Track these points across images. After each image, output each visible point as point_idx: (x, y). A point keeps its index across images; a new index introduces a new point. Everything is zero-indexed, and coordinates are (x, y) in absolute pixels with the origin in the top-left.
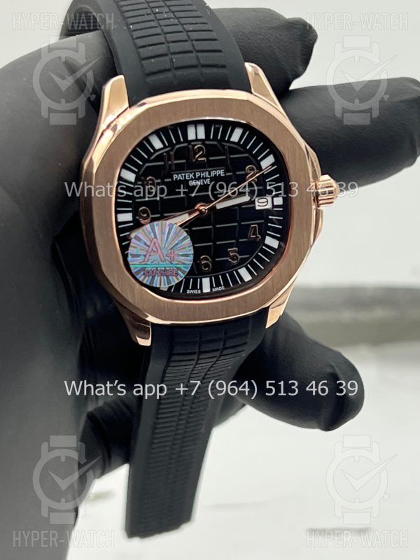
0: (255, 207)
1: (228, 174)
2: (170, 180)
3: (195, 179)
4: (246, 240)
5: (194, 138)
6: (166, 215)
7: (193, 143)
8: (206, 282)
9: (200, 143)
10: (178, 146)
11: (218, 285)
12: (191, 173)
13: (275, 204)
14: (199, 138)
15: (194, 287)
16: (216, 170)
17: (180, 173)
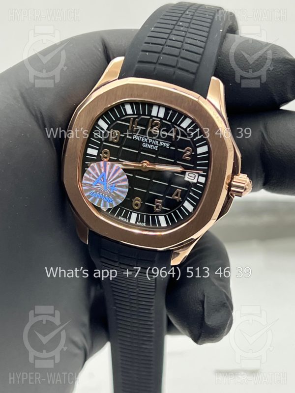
0: (184, 177)
3: (148, 143)
4: (171, 198)
5: (156, 115)
6: (119, 160)
8: (134, 216)
9: (159, 120)
10: (142, 117)
11: (142, 221)
13: (199, 181)
14: (159, 116)
15: (125, 217)
16: (164, 142)
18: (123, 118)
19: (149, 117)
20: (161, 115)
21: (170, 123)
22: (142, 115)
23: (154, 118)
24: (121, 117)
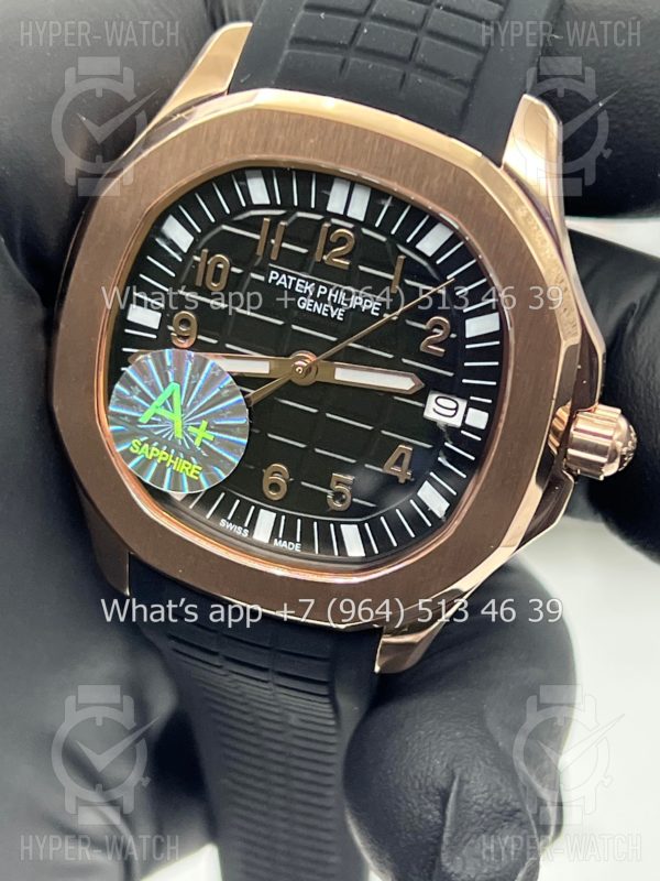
0: (424, 409)
2: (262, 278)
3: (314, 297)
4: (381, 470)
5: (342, 212)
6: (228, 346)
8: (266, 519)
9: (351, 226)
10: (300, 214)
11: (289, 535)
12: (310, 281)
13: (468, 421)
14: (349, 214)
15: (238, 520)
16: (364, 297)
17: (287, 274)
18: (240, 217)
19: (319, 217)
20: (358, 211)
21: (383, 239)
22: (300, 208)
23: (335, 221)
24: (234, 213)
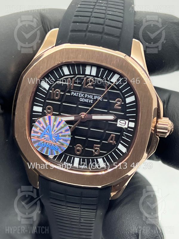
0: (117, 124)
1: (104, 100)
2: (69, 94)
3: (84, 98)
4: (107, 142)
5: (89, 74)
6: (62, 114)
7: (87, 77)
8: (77, 160)
9: (92, 77)
10: (78, 76)
12: (83, 94)
13: (129, 126)
14: (91, 74)
15: (69, 162)
16: (98, 96)
17: (76, 92)
20: (94, 73)
24: (60, 78)
